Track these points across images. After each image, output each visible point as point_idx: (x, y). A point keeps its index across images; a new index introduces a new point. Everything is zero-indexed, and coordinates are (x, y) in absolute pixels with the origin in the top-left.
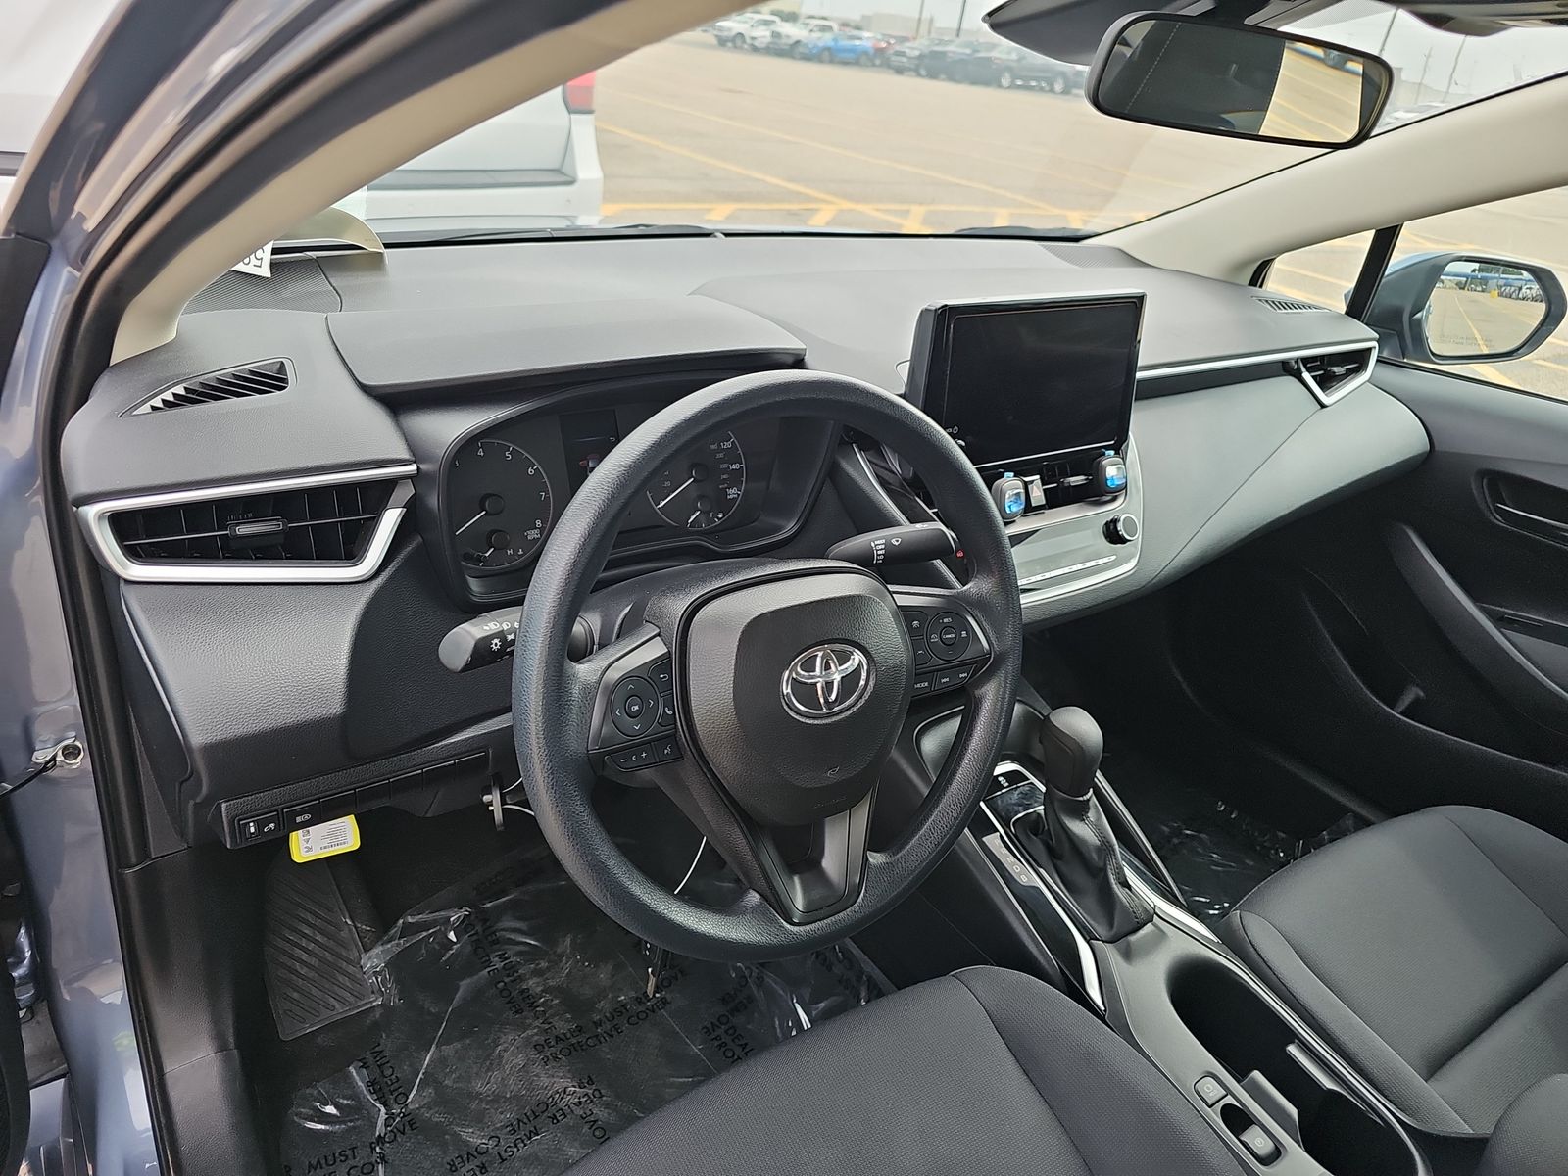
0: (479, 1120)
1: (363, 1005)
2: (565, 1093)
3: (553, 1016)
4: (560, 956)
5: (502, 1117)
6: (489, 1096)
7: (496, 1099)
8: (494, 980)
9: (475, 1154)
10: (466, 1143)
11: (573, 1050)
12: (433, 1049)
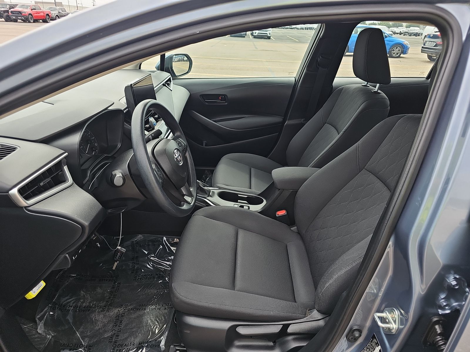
0: (105, 331)
1: (47, 341)
2: (119, 311)
3: (98, 304)
4: (84, 296)
5: (110, 326)
6: (102, 327)
7: (104, 326)
8: (75, 311)
9: (112, 336)
10: (108, 337)
11: (110, 305)
12: (77, 332)
